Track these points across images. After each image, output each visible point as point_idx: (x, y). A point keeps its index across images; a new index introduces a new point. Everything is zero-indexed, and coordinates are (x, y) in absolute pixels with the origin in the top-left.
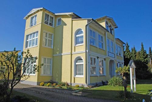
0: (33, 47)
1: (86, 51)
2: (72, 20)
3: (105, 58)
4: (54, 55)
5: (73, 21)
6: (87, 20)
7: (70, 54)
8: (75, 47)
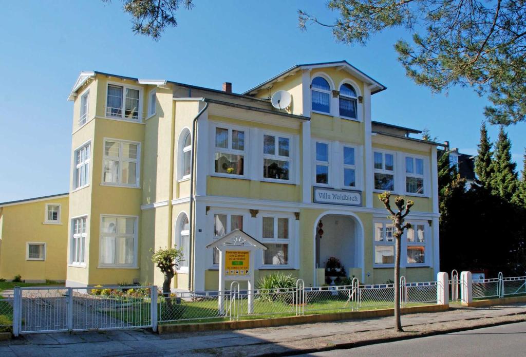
0: (85, 186)
1: (192, 199)
2: (175, 102)
3: (297, 211)
4: (143, 208)
5: (177, 103)
6: (198, 103)
7: (166, 204)
8: (178, 184)
